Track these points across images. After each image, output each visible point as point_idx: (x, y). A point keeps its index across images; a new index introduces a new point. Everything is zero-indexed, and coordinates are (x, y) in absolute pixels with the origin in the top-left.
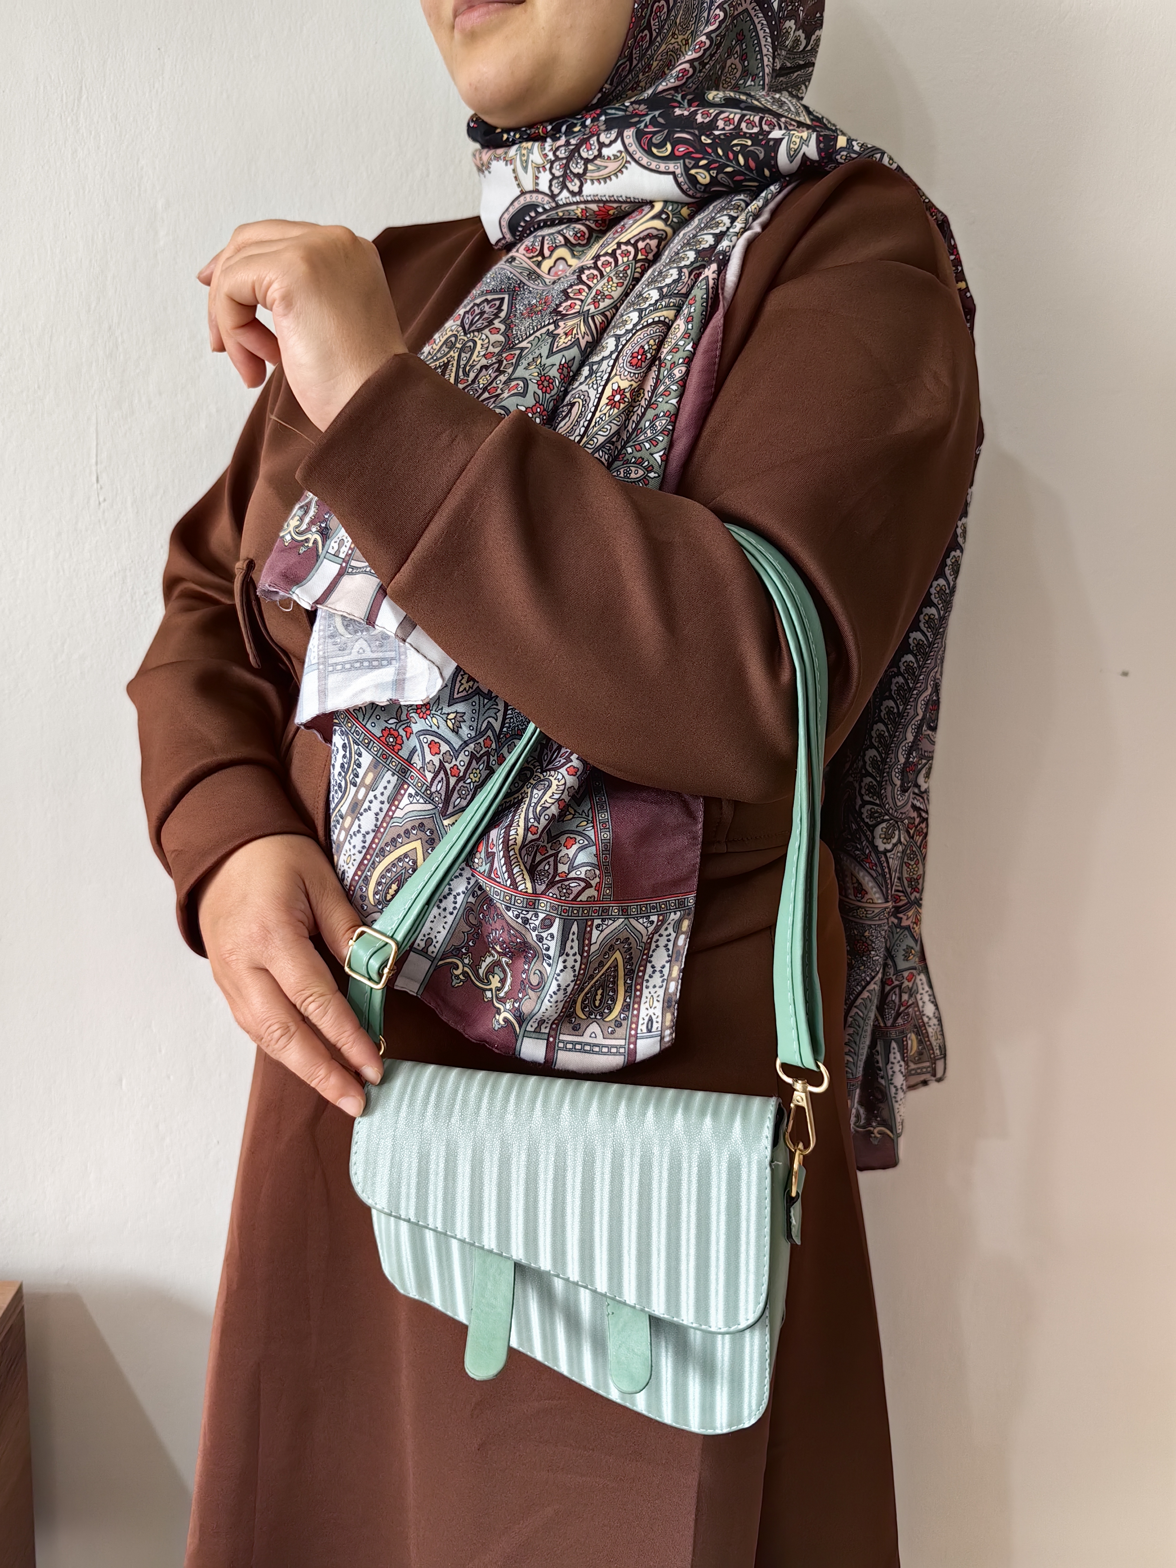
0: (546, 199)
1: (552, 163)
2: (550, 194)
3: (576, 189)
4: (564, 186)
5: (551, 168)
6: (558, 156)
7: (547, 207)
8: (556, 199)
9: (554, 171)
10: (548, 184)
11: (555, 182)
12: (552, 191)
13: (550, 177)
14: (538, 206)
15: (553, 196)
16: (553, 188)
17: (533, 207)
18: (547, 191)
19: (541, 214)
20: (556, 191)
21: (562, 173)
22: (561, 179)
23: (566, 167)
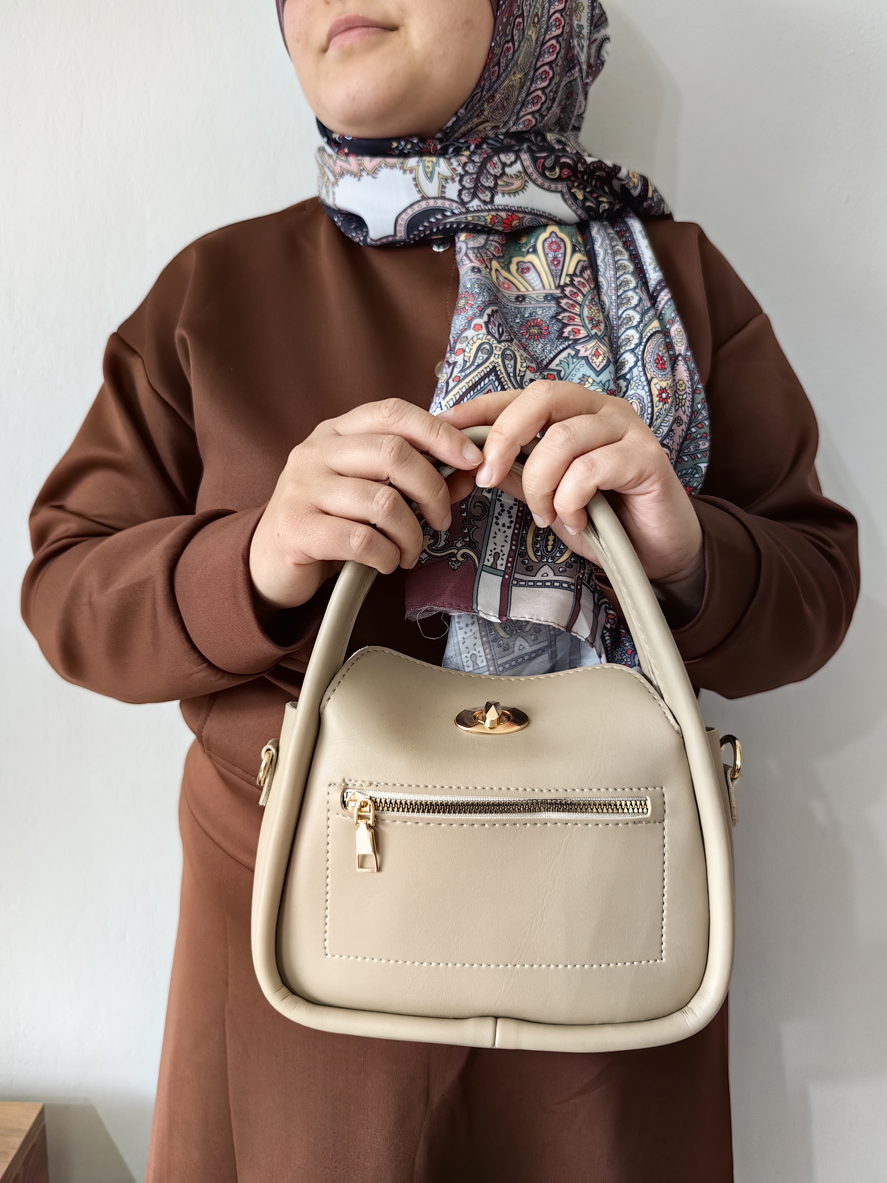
0: (455, 205)
1: (462, 177)
2: (459, 201)
3: (488, 199)
4: (474, 195)
5: (461, 181)
6: (467, 171)
7: (456, 212)
8: (467, 206)
9: (464, 183)
10: (457, 193)
11: (464, 192)
12: (462, 200)
13: (460, 188)
14: (445, 211)
15: (463, 203)
16: (463, 197)
17: (442, 211)
18: (456, 198)
19: (449, 217)
20: (466, 198)
21: (473, 186)
22: (472, 191)
23: (477, 181)
